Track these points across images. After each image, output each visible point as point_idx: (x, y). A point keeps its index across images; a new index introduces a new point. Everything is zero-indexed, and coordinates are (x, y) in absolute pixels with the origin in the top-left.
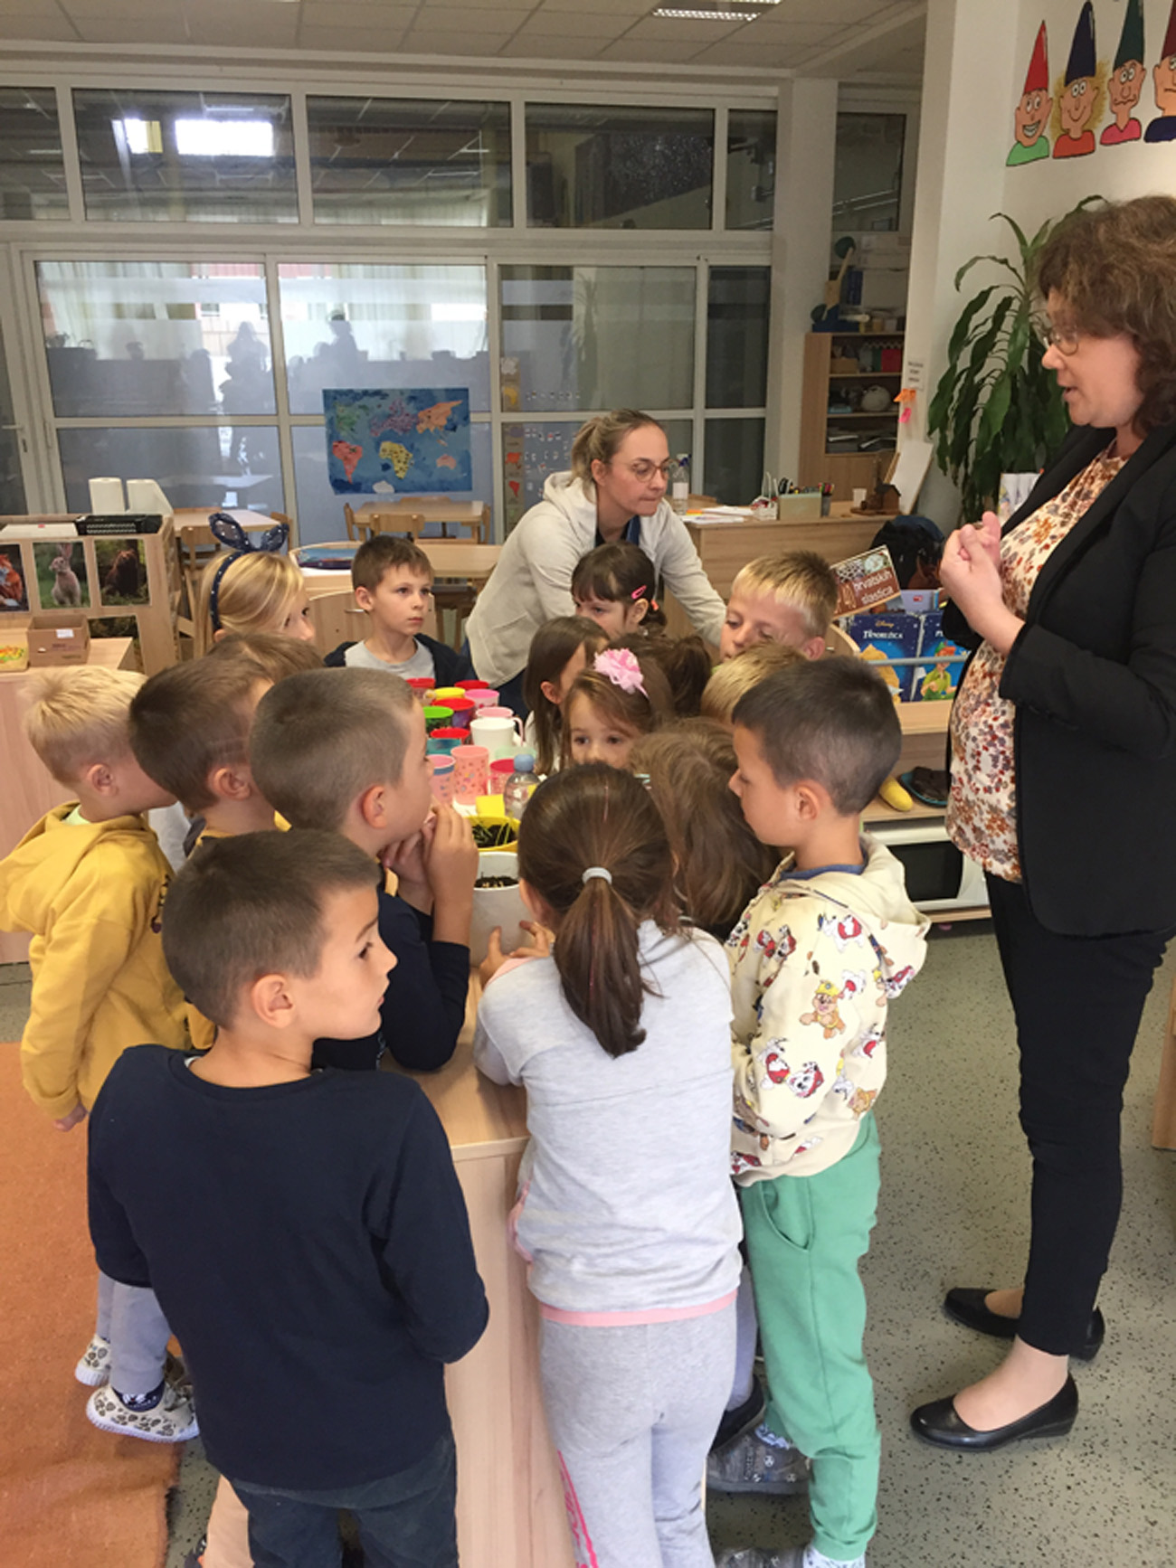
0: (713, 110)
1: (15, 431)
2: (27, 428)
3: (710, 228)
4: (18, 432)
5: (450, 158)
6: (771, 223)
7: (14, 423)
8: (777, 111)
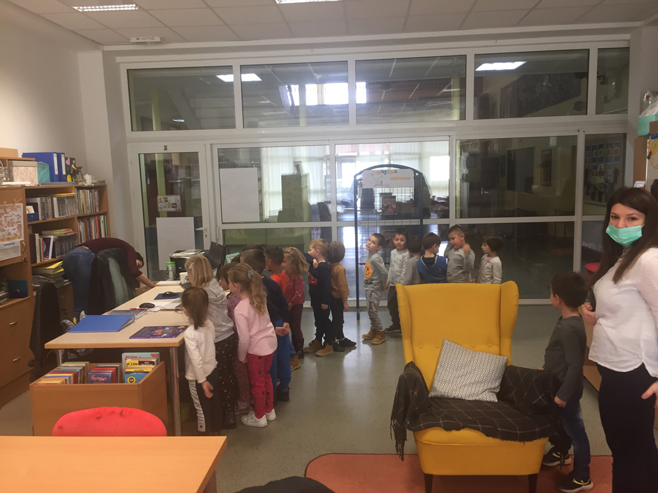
0: (588, 50)
1: (202, 231)
2: (208, 229)
3: (586, 114)
4: (204, 231)
5: (439, 94)
6: (627, 110)
7: (202, 226)
8: (629, 48)
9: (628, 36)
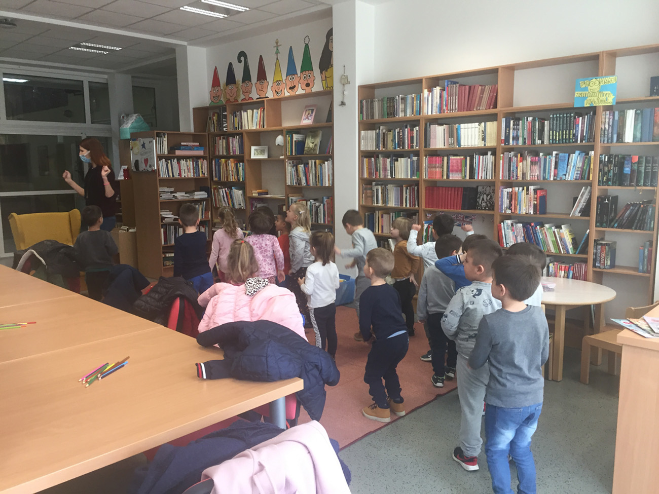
0: (82, 81)
3: (85, 123)
6: (110, 123)
8: (107, 84)
9: (106, 76)
